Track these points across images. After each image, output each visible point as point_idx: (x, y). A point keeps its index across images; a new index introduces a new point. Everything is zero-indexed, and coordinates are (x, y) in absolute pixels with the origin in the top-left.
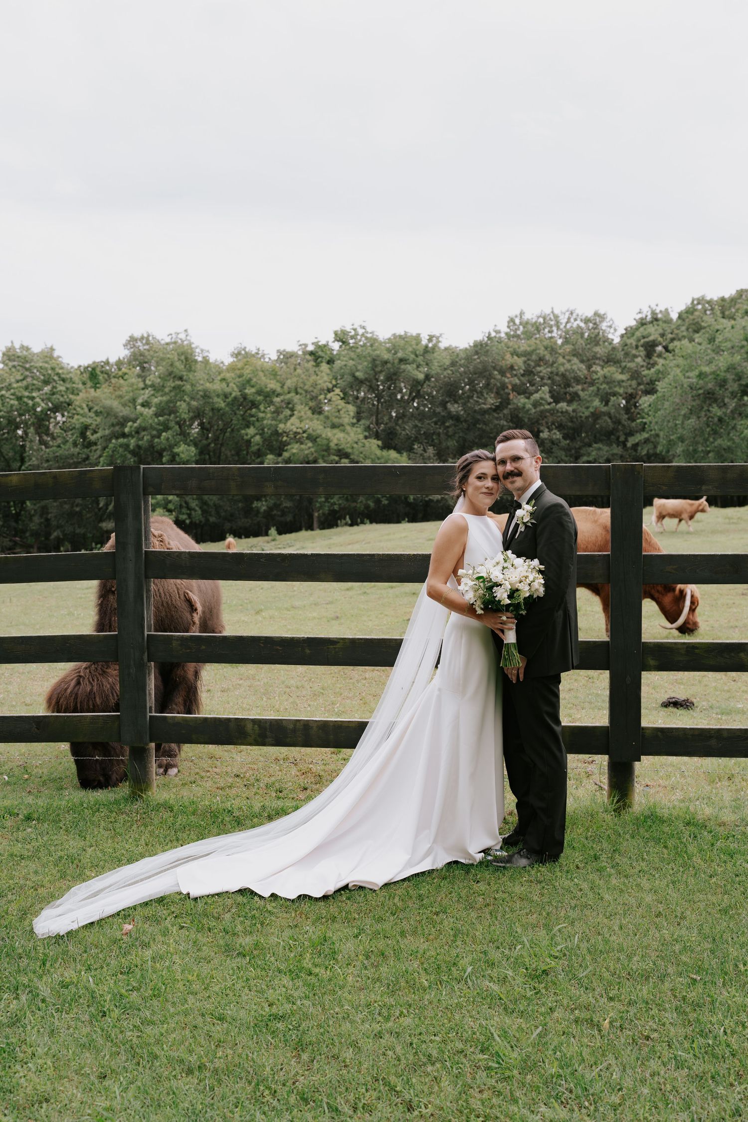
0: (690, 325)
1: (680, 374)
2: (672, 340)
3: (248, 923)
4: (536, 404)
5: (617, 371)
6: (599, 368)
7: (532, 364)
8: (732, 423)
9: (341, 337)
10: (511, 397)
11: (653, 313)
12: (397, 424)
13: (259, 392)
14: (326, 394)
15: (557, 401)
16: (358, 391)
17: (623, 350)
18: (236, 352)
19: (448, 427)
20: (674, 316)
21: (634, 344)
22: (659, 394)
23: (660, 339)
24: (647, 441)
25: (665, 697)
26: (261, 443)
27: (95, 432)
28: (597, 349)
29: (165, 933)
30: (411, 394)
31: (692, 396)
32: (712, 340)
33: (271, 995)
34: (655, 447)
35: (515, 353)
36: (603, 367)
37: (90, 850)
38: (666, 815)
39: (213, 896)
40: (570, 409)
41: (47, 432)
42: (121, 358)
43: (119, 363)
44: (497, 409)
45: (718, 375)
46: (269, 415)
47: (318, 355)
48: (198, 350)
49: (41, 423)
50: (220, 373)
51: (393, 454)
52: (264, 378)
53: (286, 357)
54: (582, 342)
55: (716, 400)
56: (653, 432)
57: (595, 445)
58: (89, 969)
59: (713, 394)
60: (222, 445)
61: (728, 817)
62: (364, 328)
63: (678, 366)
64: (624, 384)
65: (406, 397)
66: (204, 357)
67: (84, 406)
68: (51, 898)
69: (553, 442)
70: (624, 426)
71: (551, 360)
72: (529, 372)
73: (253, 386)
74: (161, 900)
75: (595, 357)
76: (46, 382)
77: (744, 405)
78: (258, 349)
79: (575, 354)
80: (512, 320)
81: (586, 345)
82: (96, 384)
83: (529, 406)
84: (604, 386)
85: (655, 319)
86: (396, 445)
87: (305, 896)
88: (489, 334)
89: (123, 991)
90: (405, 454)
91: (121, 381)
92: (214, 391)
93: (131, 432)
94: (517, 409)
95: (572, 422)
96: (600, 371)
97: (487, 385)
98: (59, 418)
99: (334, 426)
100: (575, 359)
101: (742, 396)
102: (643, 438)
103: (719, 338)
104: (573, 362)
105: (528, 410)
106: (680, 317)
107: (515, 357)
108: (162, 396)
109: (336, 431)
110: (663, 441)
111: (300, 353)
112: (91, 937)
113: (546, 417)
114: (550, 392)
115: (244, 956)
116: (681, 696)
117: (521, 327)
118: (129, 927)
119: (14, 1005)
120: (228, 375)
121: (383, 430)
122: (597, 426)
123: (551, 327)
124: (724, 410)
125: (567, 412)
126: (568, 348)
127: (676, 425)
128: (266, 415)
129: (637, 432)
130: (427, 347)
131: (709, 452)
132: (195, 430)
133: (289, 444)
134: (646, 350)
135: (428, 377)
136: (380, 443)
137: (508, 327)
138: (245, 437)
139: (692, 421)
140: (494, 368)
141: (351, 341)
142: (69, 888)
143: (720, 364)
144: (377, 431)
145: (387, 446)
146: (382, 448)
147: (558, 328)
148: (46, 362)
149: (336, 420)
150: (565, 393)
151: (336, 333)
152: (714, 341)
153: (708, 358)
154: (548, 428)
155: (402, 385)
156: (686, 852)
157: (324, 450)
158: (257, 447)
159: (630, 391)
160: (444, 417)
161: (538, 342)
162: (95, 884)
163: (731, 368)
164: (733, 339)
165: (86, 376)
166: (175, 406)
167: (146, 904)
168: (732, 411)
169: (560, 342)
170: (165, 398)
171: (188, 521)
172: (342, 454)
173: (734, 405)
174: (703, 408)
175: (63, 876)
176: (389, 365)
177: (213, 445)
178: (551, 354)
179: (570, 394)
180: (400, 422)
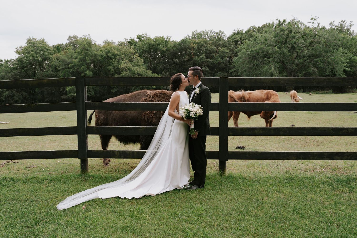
0: (249, 35)
1: (245, 51)
2: (243, 40)
3: (118, 205)
4: (201, 59)
5: (226, 49)
6: (221, 48)
7: (200, 46)
8: (261, 66)
9: (139, 37)
10: (193, 57)
11: (238, 31)
12: (157, 65)
13: (113, 55)
14: (134, 55)
15: (207, 58)
16: (145, 54)
17: (228, 43)
18: (105, 42)
19: (173, 66)
20: (244, 32)
21: (232, 41)
22: (239, 57)
23: (239, 39)
24: (235, 71)
25: (236, 146)
26: (114, 71)
27: (59, 67)
28: (220, 42)
29: (95, 208)
30: (161, 55)
31: (249, 58)
32: (255, 40)
33: (126, 222)
34: (238, 73)
35: (194, 43)
36: (222, 48)
37: (71, 188)
38: (235, 176)
39: (108, 199)
40: (211, 61)
41: (43, 67)
42: (67, 43)
43: (66, 45)
44: (189, 61)
45: (257, 51)
46: (116, 63)
47: (131, 43)
48: (92, 41)
49: (41, 64)
50: (100, 49)
51: (156, 74)
52: (114, 50)
53: (121, 44)
54: (215, 40)
55: (256, 59)
56: (237, 69)
57: (219, 72)
58: (74, 217)
59: (255, 57)
60: (101, 71)
61: (252, 176)
62: (146, 34)
63: (244, 48)
64: (228, 53)
65: (160, 57)
66: (94, 43)
67: (55, 58)
68: (61, 200)
69: (206, 71)
70: (228, 66)
71: (205, 46)
72: (199, 49)
73: (111, 53)
74: (93, 200)
75: (219, 45)
76: (42, 50)
77: (265, 60)
78: (112, 41)
79: (213, 43)
80: (193, 33)
81: (217, 41)
82: (59, 51)
83: (198, 60)
84: (222, 54)
85: (238, 33)
86: (157, 72)
87: (134, 198)
88: (186, 37)
89: (85, 222)
90: (160, 75)
91: (67, 51)
92: (98, 54)
93: (71, 67)
94: (195, 61)
95: (212, 65)
96: (221, 49)
97: (186, 53)
98: (47, 62)
99: (137, 66)
100: (213, 45)
101: (264, 58)
102: (234, 70)
103: (257, 39)
104: (212, 46)
105: (199, 61)
106: (246, 32)
107: (194, 44)
108: (81, 56)
109: (137, 67)
110: (240, 71)
111: (126, 42)
112: (73, 209)
113: (204, 63)
114: (205, 55)
115: (118, 213)
116: (241, 146)
117: (196, 35)
118: (85, 207)
119: (54, 226)
120: (102, 49)
121: (153, 67)
122: (220, 66)
123: (205, 35)
124: (258, 62)
125: (210, 62)
126: (211, 42)
127: (244, 66)
128: (114, 62)
129: (232, 68)
130: (166, 40)
131: (254, 75)
132: (92, 67)
133: (122, 72)
134: (235, 43)
135: (167, 50)
136: (152, 72)
137: (192, 35)
138: (109, 69)
139: (248, 65)
140: (188, 48)
141: (142, 39)
142: (66, 198)
143: (257, 48)
144: (151, 67)
145: (154, 72)
146: (152, 73)
147: (208, 36)
148: (41, 44)
149: (137, 64)
150: (210, 56)
151: (137, 36)
152: (256, 40)
153: (254, 45)
154: (205, 67)
155: (159, 53)
156: (239, 185)
157: (133, 73)
158: (112, 72)
159: (230, 55)
160: (172, 63)
161: (201, 39)
162: (73, 196)
163: (260, 49)
164: (261, 40)
165: (55, 49)
166: (85, 59)
167: (88, 201)
168: (260, 62)
169: (208, 40)
170: (82, 56)
171: (90, 96)
172: (139, 75)
173: (261, 60)
174: (252, 61)
175: (64, 195)
176: (154, 46)
177: (98, 72)
178: (205, 43)
179: (211, 56)
180: (158, 64)
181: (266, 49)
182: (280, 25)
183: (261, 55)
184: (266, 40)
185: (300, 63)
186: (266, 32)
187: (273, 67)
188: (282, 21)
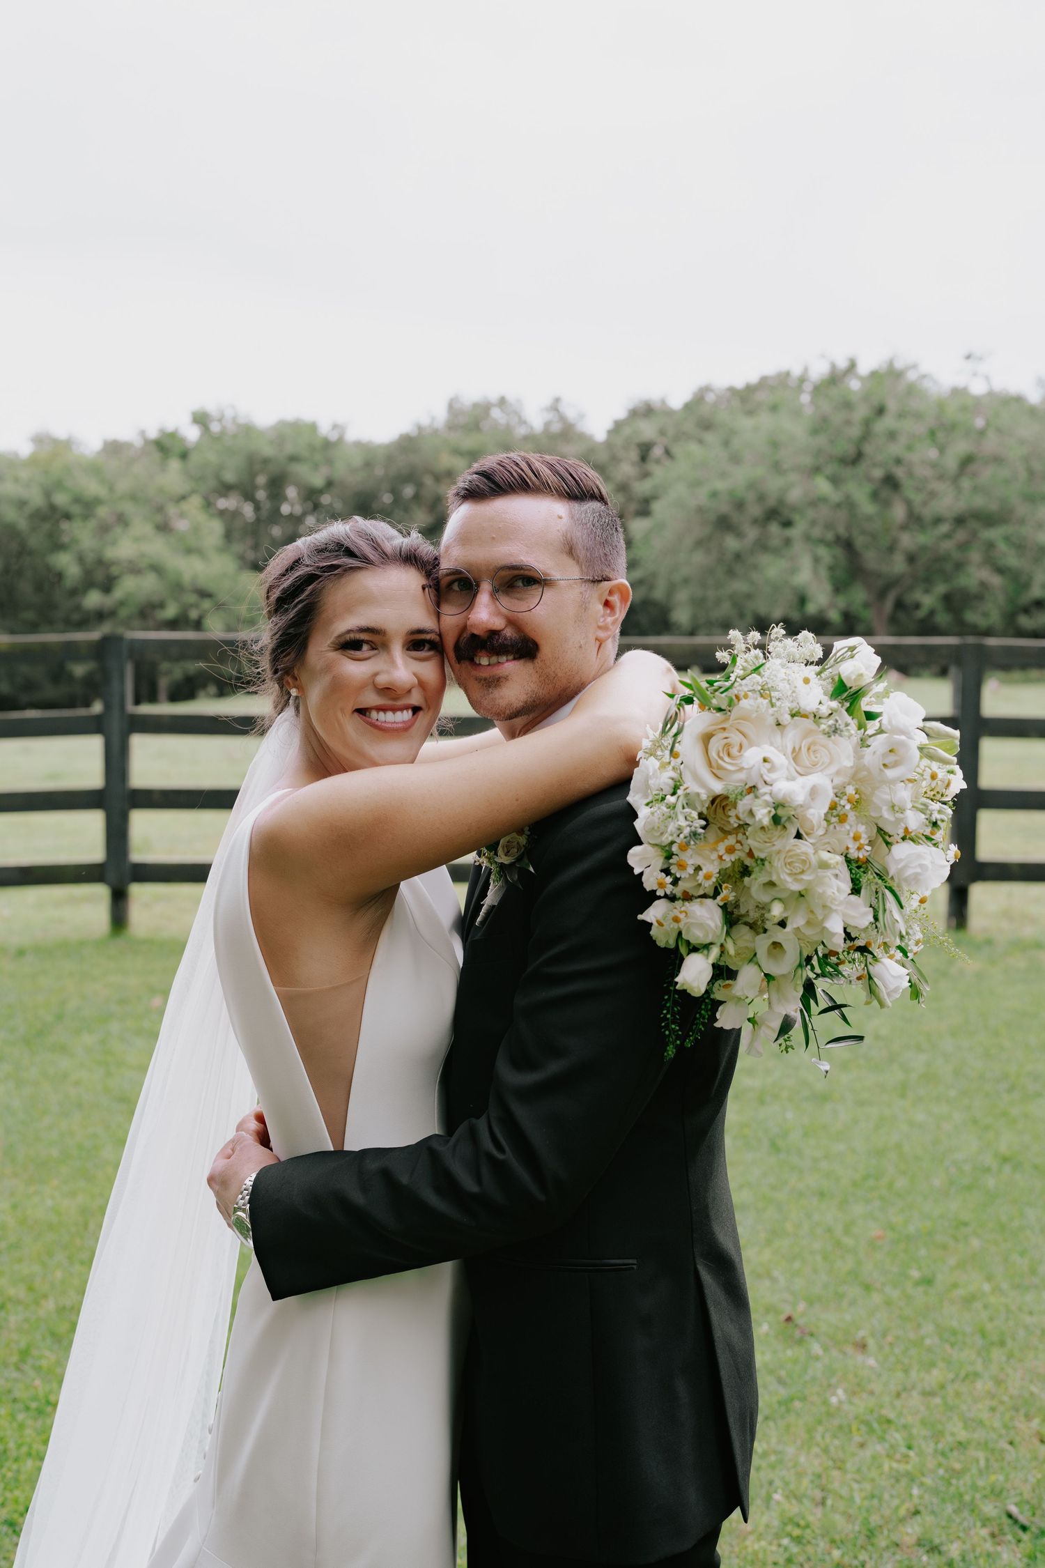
0: (699, 418)
1: (685, 491)
2: (676, 439)
8: (753, 560)
9: (201, 419)
11: (649, 402)
13: (77, 500)
14: (176, 504)
16: (226, 500)
17: (609, 450)
18: (37, 437)
20: (677, 407)
21: (624, 443)
22: (656, 518)
23: (659, 438)
24: (640, 581)
26: (80, 576)
30: (305, 505)
31: (700, 522)
32: (726, 443)
35: (457, 452)
45: (734, 494)
47: (165, 447)
50: (13, 470)
52: (81, 479)
53: (114, 448)
55: (731, 529)
59: (728, 519)
62: (233, 408)
63: (682, 478)
65: (298, 512)
73: (65, 491)
77: (770, 536)
78: (71, 435)
80: (452, 405)
85: (654, 410)
88: (420, 423)
97: (417, 496)
99: (189, 551)
101: (765, 524)
103: (737, 442)
106: (685, 408)
107: (455, 456)
109: (191, 558)
110: (661, 583)
111: (138, 443)
120: (26, 473)
124: (741, 542)
128: (82, 534)
130: (327, 439)
133: (121, 577)
134: (639, 452)
135: (330, 484)
137: (448, 414)
138: (55, 566)
139: (699, 558)
140: (426, 471)
141: (215, 426)
143: (738, 480)
149: (193, 543)
151: (194, 415)
152: (730, 446)
153: (722, 469)
155: (291, 492)
157: (174, 587)
158: (74, 582)
161: (488, 437)
163: (751, 486)
164: (755, 445)
168: (753, 544)
172: (202, 592)
173: (755, 535)
174: (713, 539)
176: (272, 465)
181: (773, 485)
182: (835, 379)
183: (755, 510)
184: (775, 444)
185: (923, 548)
186: (774, 408)
187: (806, 563)
188: (842, 364)
